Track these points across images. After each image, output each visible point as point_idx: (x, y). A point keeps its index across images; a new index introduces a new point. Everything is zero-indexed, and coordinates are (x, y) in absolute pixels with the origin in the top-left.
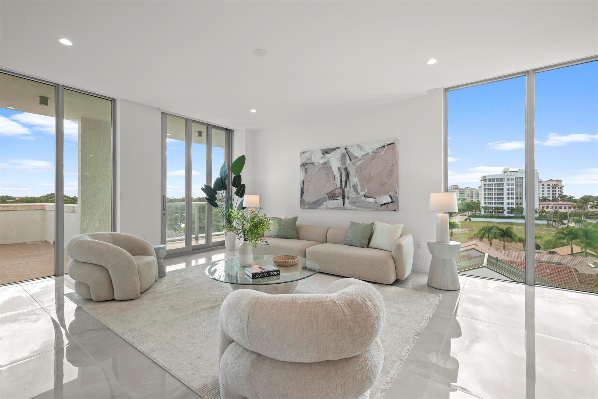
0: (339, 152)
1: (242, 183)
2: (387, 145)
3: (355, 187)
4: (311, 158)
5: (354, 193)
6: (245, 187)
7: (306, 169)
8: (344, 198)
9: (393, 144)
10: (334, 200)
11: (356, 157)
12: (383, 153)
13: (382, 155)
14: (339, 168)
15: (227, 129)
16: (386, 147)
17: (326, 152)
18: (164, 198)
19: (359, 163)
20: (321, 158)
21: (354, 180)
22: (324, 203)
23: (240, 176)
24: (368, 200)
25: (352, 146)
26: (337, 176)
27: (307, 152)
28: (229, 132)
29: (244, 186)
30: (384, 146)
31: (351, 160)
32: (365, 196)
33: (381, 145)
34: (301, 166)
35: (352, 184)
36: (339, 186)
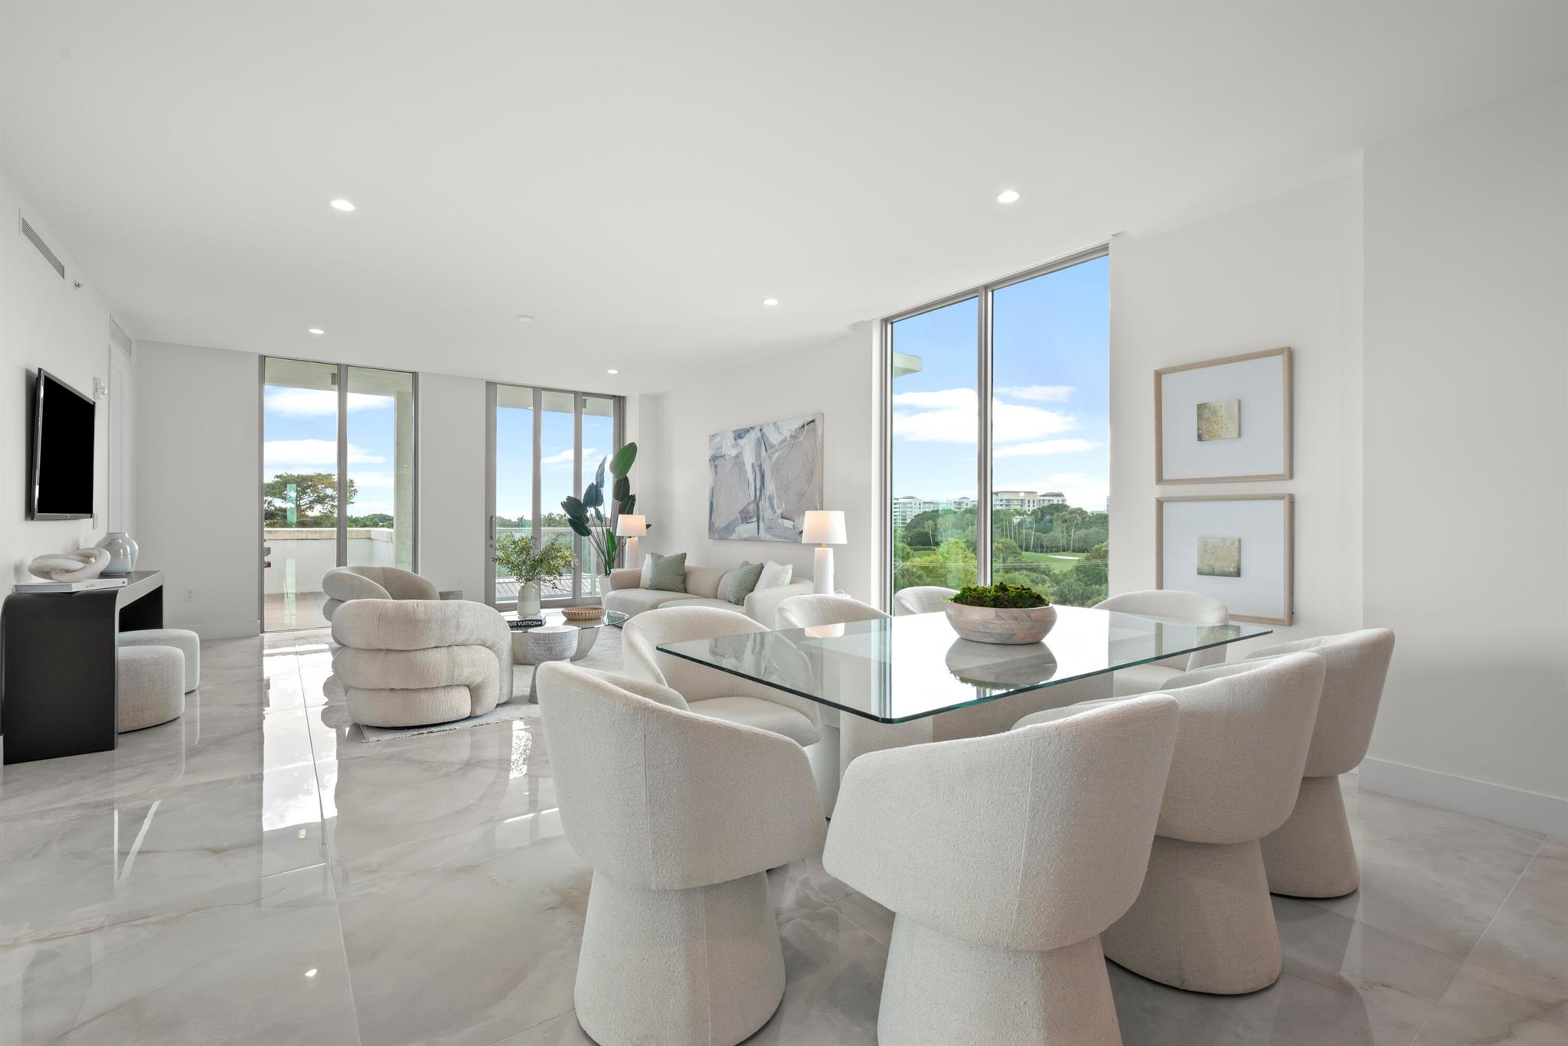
0: (754, 435)
1: (630, 494)
2: (808, 424)
3: (771, 499)
4: (721, 447)
5: (770, 511)
6: (634, 500)
7: (716, 467)
8: (758, 521)
9: (813, 421)
10: (747, 523)
11: (772, 446)
12: (802, 437)
13: (801, 442)
14: (753, 465)
15: (614, 397)
16: (806, 427)
17: (739, 435)
18: (491, 521)
19: (776, 455)
20: (733, 446)
21: (770, 487)
22: (737, 529)
23: (626, 480)
24: (786, 521)
25: (768, 425)
26: (752, 480)
27: (717, 434)
28: (620, 401)
29: (633, 498)
30: (803, 426)
31: (766, 451)
32: (783, 517)
33: (801, 424)
34: (710, 461)
35: (768, 494)
36: (753, 499)
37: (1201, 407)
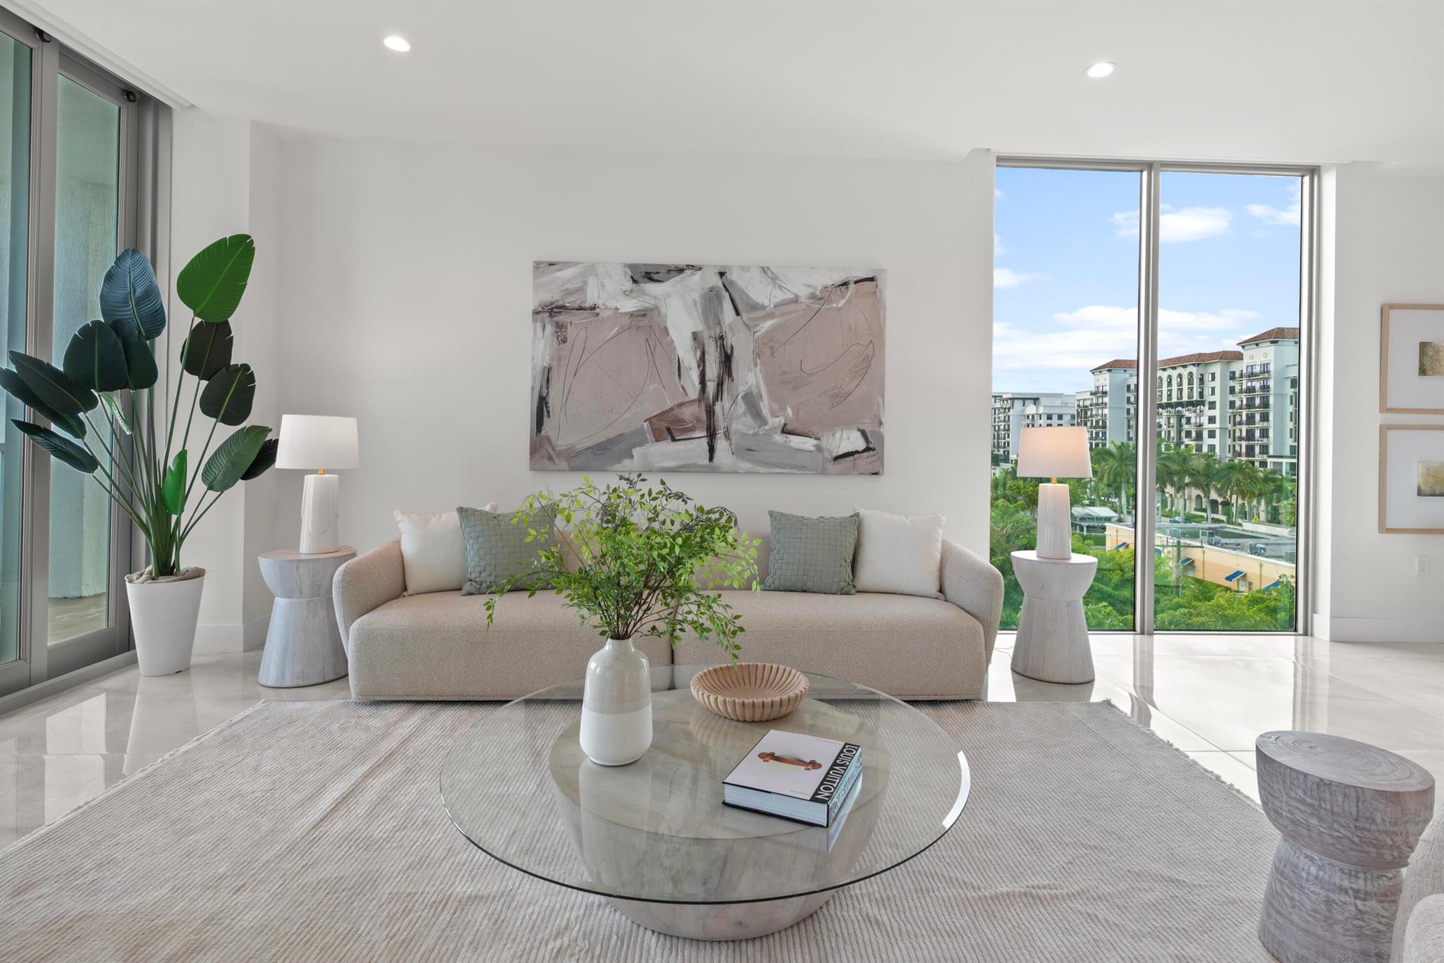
0: (695, 283)
1: (236, 360)
2: (856, 282)
3: (751, 402)
4: (582, 289)
5: (749, 420)
6: (251, 378)
7: (560, 327)
8: (712, 435)
9: (872, 279)
10: (674, 440)
11: (755, 307)
12: (842, 302)
13: (839, 309)
14: (695, 336)
15: (131, 95)
16: (852, 287)
17: (647, 275)
19: (768, 324)
20: (627, 294)
21: (748, 376)
22: (637, 452)
23: (224, 328)
24: (796, 441)
25: (745, 269)
26: (690, 360)
27: (567, 264)
28: (141, 109)
29: (245, 375)
30: (845, 284)
31: (738, 313)
32: (785, 431)
33: (838, 278)
34: (536, 313)
35: (742, 390)
36: (694, 393)
37: (1423, 346)
